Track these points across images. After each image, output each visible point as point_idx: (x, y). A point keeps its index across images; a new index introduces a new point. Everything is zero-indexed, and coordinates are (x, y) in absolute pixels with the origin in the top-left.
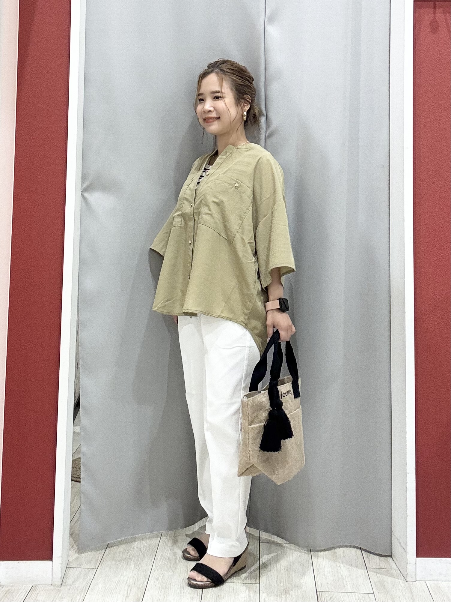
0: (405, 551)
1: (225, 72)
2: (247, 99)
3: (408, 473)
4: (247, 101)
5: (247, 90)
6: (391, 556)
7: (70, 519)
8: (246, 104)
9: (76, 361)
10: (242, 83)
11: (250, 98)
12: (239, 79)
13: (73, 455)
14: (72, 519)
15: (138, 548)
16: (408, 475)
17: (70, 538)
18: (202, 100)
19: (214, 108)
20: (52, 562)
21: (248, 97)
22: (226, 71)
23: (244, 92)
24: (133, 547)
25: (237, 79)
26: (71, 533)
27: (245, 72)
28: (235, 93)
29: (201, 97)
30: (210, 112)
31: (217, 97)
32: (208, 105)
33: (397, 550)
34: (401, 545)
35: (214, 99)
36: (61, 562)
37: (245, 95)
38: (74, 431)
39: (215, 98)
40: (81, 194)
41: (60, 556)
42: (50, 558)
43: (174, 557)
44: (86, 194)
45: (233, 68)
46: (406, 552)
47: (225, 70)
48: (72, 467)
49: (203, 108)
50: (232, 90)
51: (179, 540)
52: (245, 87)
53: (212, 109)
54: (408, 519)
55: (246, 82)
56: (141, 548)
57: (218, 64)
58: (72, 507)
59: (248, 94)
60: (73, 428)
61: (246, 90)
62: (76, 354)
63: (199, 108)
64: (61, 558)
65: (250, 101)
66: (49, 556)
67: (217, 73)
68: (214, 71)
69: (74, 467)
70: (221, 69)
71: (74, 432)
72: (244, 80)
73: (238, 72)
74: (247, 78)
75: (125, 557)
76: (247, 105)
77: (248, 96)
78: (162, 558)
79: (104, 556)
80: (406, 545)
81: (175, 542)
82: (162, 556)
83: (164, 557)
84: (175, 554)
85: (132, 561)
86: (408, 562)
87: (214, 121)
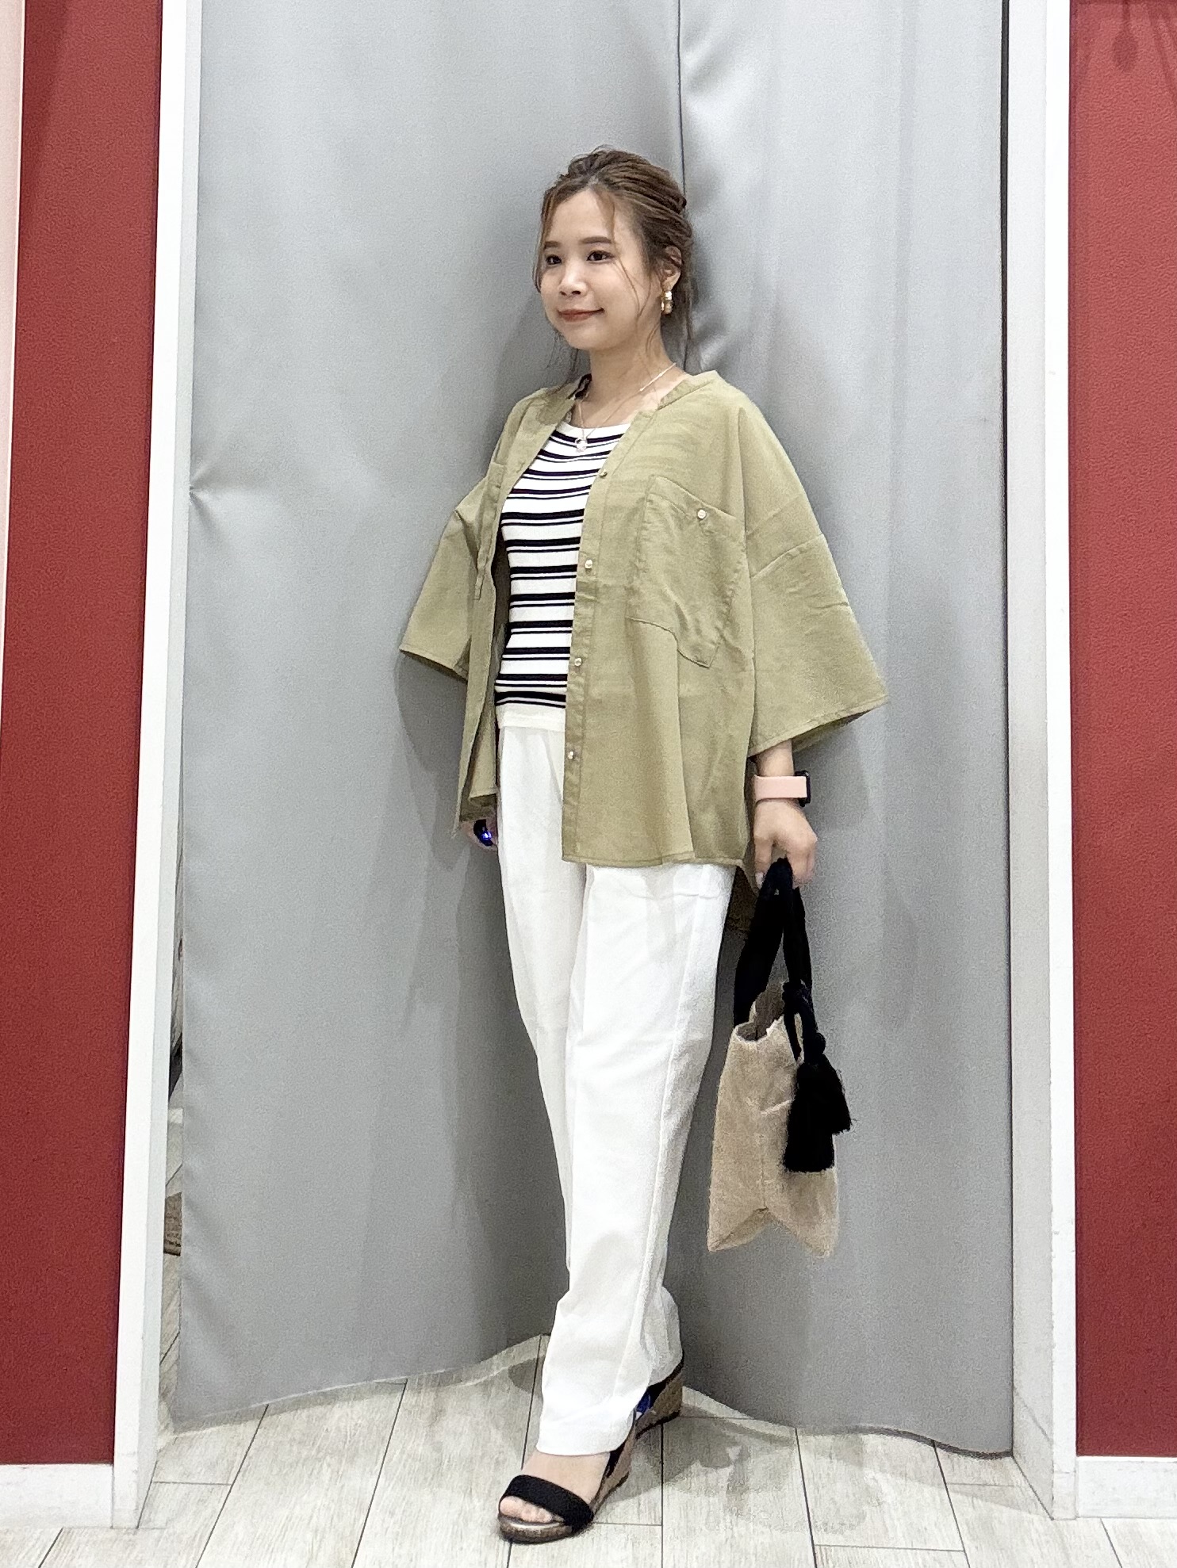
0: (1048, 1440)
1: (619, 187)
2: (673, 258)
3: (1057, 1233)
4: (673, 261)
5: (670, 232)
6: (1010, 1453)
7: (161, 1354)
8: (669, 272)
9: (176, 935)
10: (661, 217)
11: (680, 254)
12: (653, 206)
13: (166, 1186)
14: (166, 1354)
15: (340, 1431)
16: (1054, 1237)
17: (159, 1405)
18: (556, 260)
19: (588, 284)
20: (111, 1467)
21: (674, 251)
22: (620, 184)
23: (665, 238)
24: (327, 1430)
25: (648, 204)
26: (162, 1392)
27: (663, 183)
28: (643, 242)
29: (550, 251)
30: (577, 296)
31: (597, 256)
32: (574, 274)
33: (1026, 1437)
34: (1035, 1421)
35: (589, 259)
36: (135, 1468)
37: (667, 249)
38: (172, 1121)
39: (592, 257)
40: (191, 495)
41: (134, 1453)
42: (107, 1456)
43: (435, 1455)
44: (204, 496)
45: (636, 176)
46: (1051, 1442)
47: (619, 182)
48: (165, 1217)
49: (560, 282)
50: (635, 232)
51: (449, 1410)
52: (667, 226)
53: (581, 287)
54: (1056, 1353)
55: (671, 211)
56: (348, 1429)
57: (596, 164)
58: (165, 1323)
59: (675, 245)
60: (169, 1114)
61: (669, 234)
62: (177, 917)
63: (549, 282)
64: (136, 1457)
65: (680, 262)
66: (104, 1452)
67: (597, 191)
68: (589, 184)
69: (171, 1217)
70: (607, 180)
71: (169, 1124)
72: (664, 207)
73: (651, 186)
74: (671, 200)
75: (305, 1453)
76: (673, 273)
77: (676, 249)
78: (405, 1457)
79: (250, 1454)
80: (1050, 1422)
81: (438, 1413)
82: (403, 1452)
83: (409, 1456)
84: (438, 1448)
85: (325, 1465)
86: (1055, 1469)
87: (585, 318)
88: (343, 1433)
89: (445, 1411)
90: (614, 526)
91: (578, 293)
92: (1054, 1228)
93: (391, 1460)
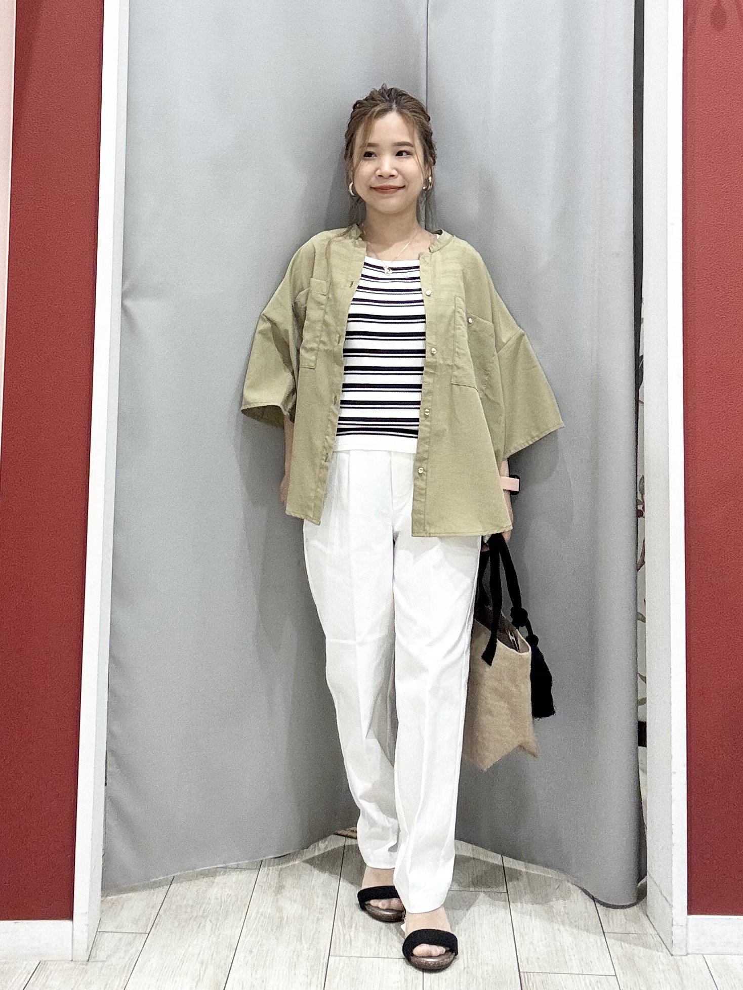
0: (670, 905)
3: (675, 773)
15: (217, 899)
16: (674, 776)
18: (370, 155)
19: (397, 170)
20: (72, 922)
28: (423, 146)
29: (369, 149)
30: (391, 178)
31: (402, 153)
32: (387, 163)
33: (655, 902)
34: (661, 893)
35: (396, 155)
36: (87, 923)
39: (398, 154)
40: (122, 303)
41: (86, 913)
42: (69, 915)
43: (278, 914)
49: (378, 169)
50: (420, 139)
51: (287, 886)
53: (394, 172)
54: (674, 849)
56: (223, 898)
63: (367, 168)
64: (87, 916)
66: (67, 913)
68: (393, 108)
75: (195, 913)
78: (259, 915)
79: (160, 913)
80: (671, 894)
81: (280, 888)
82: (258, 913)
83: (262, 915)
84: (280, 910)
85: (208, 920)
86: (674, 923)
87: (394, 192)
88: (219, 900)
89: (284, 886)
90: (442, 327)
91: (393, 176)
92: (673, 770)
93: (250, 917)
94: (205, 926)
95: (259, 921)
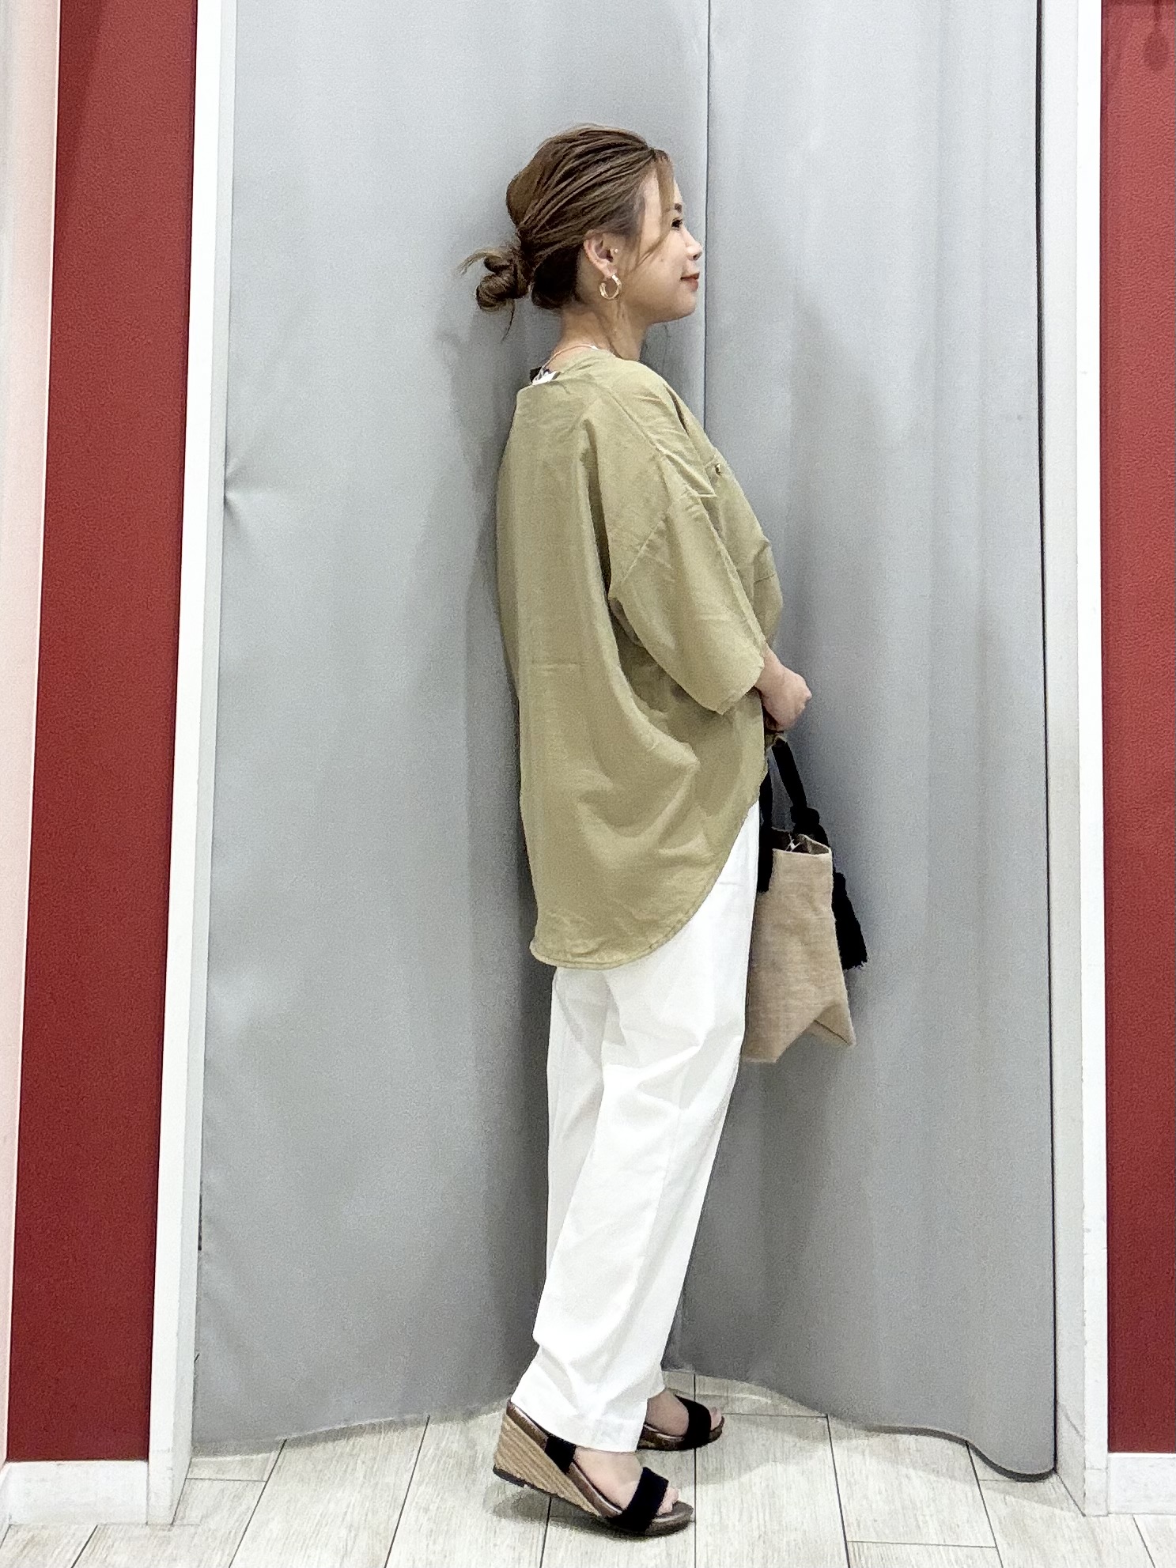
0: (1080, 1436)
7: (195, 1351)
16: (1086, 1235)
20: (146, 1464)
34: (1069, 1420)
36: (170, 1465)
41: (170, 1450)
42: (143, 1453)
46: (1083, 1438)
64: (171, 1454)
66: (139, 1450)
78: (439, 1453)
80: (1082, 1419)
82: (438, 1450)
83: (444, 1452)
86: (1087, 1465)
92: (1086, 1226)
93: (425, 1456)
94: (354, 1469)
95: (439, 1461)
